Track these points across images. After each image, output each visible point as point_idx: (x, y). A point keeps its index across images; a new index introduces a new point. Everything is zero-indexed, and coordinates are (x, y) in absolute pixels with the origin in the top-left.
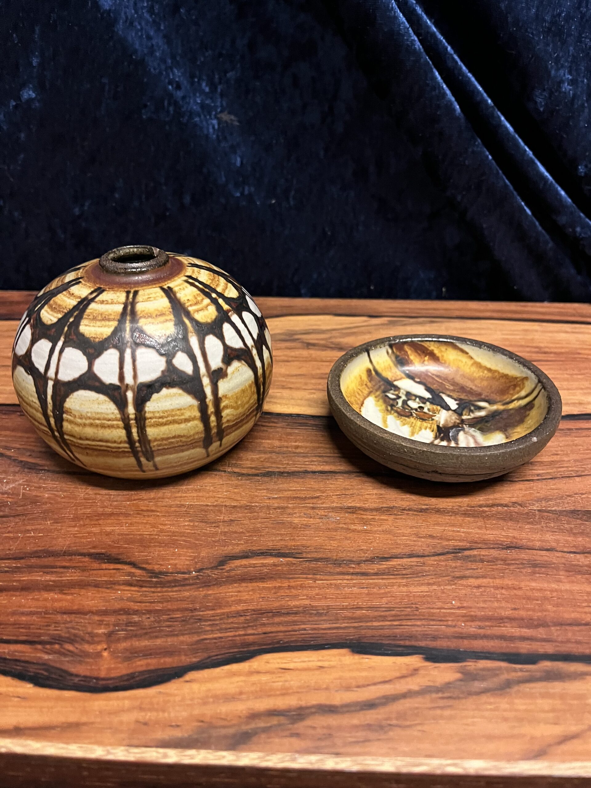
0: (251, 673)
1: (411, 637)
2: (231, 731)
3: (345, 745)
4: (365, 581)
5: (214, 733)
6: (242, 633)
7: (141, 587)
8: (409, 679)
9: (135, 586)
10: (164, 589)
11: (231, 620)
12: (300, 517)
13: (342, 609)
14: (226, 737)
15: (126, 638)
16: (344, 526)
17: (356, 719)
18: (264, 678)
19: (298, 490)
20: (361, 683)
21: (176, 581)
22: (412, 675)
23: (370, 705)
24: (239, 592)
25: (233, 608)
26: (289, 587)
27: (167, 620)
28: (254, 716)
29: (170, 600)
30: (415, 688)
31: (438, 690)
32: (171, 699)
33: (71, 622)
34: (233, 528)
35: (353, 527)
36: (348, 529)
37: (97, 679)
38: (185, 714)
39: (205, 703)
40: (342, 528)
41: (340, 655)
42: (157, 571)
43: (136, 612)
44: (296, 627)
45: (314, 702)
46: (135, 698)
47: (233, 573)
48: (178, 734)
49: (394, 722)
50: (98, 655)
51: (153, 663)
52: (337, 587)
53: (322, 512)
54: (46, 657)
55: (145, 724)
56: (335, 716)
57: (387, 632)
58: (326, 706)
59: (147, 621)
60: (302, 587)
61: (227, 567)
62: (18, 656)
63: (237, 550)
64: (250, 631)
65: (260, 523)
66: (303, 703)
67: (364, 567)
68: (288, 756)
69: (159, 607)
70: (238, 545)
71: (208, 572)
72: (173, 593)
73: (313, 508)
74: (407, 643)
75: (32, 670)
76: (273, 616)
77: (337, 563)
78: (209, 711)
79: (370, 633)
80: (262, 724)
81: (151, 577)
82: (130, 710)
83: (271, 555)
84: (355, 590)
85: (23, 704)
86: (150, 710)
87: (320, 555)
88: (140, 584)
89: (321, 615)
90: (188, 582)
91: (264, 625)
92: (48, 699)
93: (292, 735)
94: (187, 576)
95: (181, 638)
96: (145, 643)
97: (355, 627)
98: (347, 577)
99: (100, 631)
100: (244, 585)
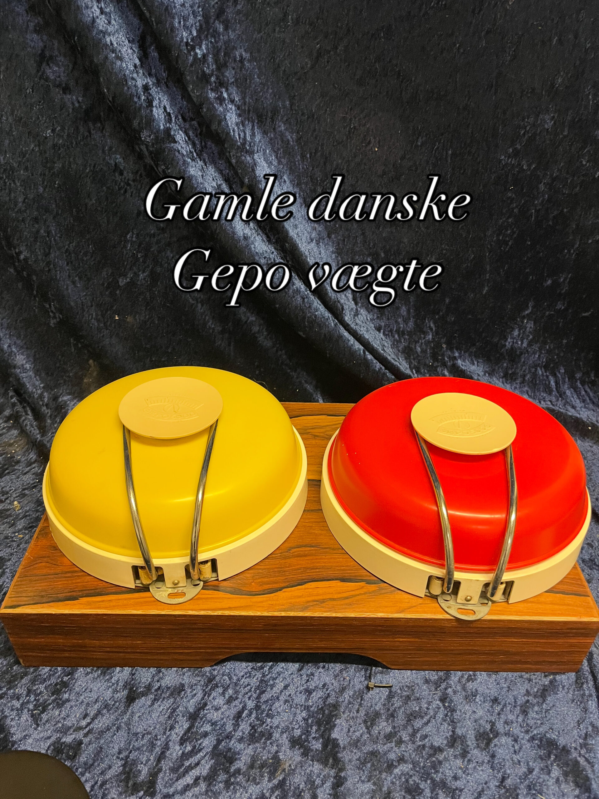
0: (305, 589)
1: (361, 576)
2: (301, 606)
3: (339, 609)
5: (295, 607)
6: (300, 575)
11: (296, 571)
13: (337, 567)
14: (299, 608)
15: (259, 578)
17: (342, 602)
18: (310, 590)
20: (344, 591)
22: (361, 589)
23: (347, 598)
24: (297, 561)
25: (296, 567)
26: (316, 559)
28: (308, 602)
30: (362, 592)
31: (370, 593)
32: (279, 597)
37: (252, 591)
38: (285, 602)
39: (291, 598)
41: (336, 582)
44: (320, 573)
45: (328, 597)
46: (267, 597)
47: (294, 554)
48: (283, 607)
49: (355, 603)
51: (270, 586)
52: (334, 558)
55: (272, 605)
56: (335, 601)
57: (353, 575)
58: (332, 598)
60: (321, 559)
61: (291, 552)
64: (303, 575)
66: (324, 598)
68: (320, 613)
71: (284, 554)
74: (359, 578)
76: (311, 570)
78: (293, 601)
79: (347, 575)
80: (311, 604)
82: (266, 601)
83: (308, 547)
84: (341, 560)
85: (229, 600)
86: (273, 601)
89: (329, 569)
91: (308, 573)
92: (236, 598)
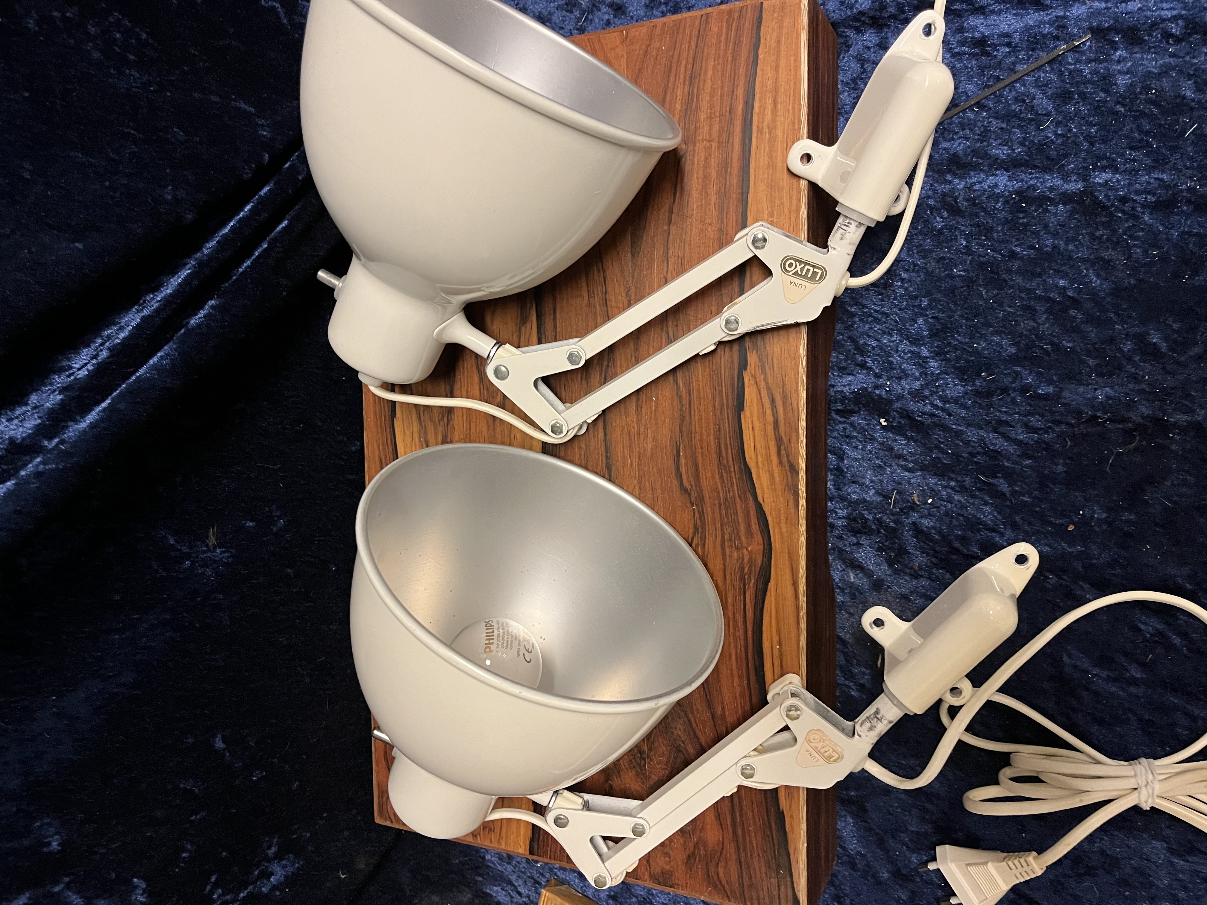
0: (757, 467)
2: (789, 474)
3: (794, 416)
4: (695, 402)
5: (790, 483)
6: (733, 474)
7: (705, 537)
8: (758, 380)
9: (705, 541)
10: (707, 523)
11: (726, 482)
12: (646, 443)
13: (716, 416)
14: (792, 477)
15: (740, 539)
16: (653, 413)
17: (780, 410)
18: (760, 459)
19: (623, 445)
20: (760, 407)
21: (700, 518)
22: (755, 378)
23: (773, 401)
24: (706, 478)
25: (718, 480)
26: (702, 448)
27: (727, 518)
28: (781, 463)
29: (714, 518)
30: (762, 377)
31: (763, 365)
32: (773, 507)
33: (731, 574)
34: (658, 486)
35: (654, 408)
36: (655, 411)
37: (764, 549)
39: (775, 490)
40: (655, 415)
41: (745, 418)
42: (693, 530)
43: (723, 537)
44: (728, 443)
45: (773, 432)
46: (774, 527)
47: (693, 483)
48: (791, 501)
49: (781, 390)
50: (750, 553)
52: (700, 419)
53: (642, 429)
54: (753, 581)
55: (787, 519)
56: (779, 421)
58: (774, 426)
59: (728, 530)
60: (701, 440)
61: (689, 488)
62: (753, 597)
63: (676, 483)
64: (732, 469)
65: (653, 469)
66: (773, 437)
67: (685, 402)
69: (718, 525)
70: (671, 482)
71: (693, 498)
72: (709, 518)
73: (639, 434)
74: (736, 379)
75: (760, 586)
76: (722, 457)
77: (682, 419)
78: (779, 487)
79: (730, 401)
80: (785, 460)
81: (698, 533)
82: (780, 529)
83: (678, 460)
84: (702, 408)
85: (780, 585)
86: (780, 518)
87: (678, 429)
88: (703, 539)
89: (719, 428)
90: (701, 510)
91: (728, 462)
92: (776, 574)
93: (790, 442)
94: (696, 511)
95: (738, 508)
96: (742, 528)
97: (727, 410)
98: (693, 412)
99: (736, 554)
100: (701, 476)
